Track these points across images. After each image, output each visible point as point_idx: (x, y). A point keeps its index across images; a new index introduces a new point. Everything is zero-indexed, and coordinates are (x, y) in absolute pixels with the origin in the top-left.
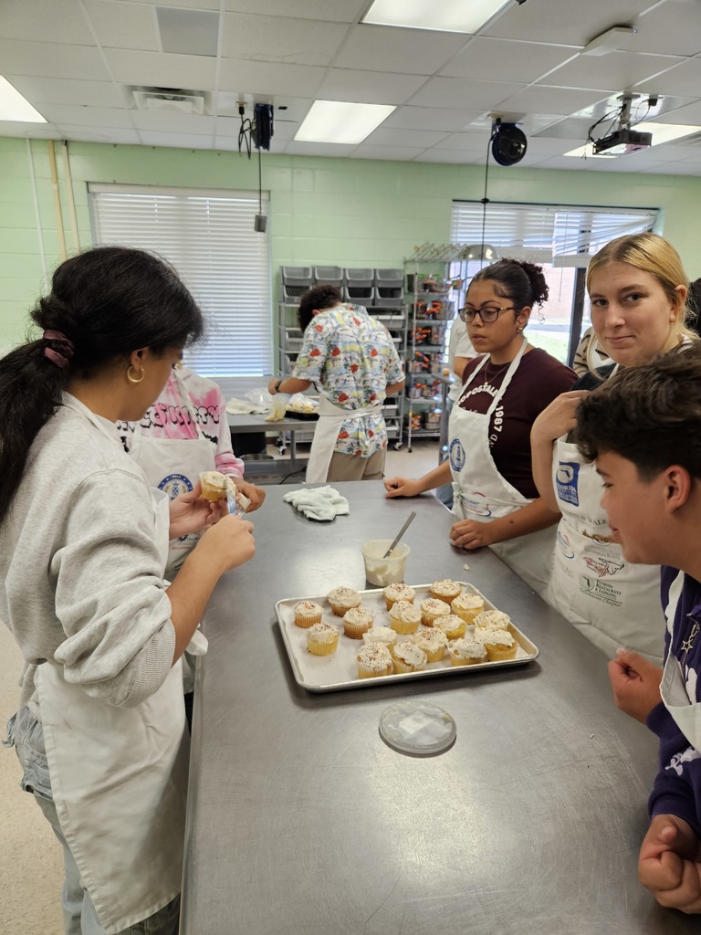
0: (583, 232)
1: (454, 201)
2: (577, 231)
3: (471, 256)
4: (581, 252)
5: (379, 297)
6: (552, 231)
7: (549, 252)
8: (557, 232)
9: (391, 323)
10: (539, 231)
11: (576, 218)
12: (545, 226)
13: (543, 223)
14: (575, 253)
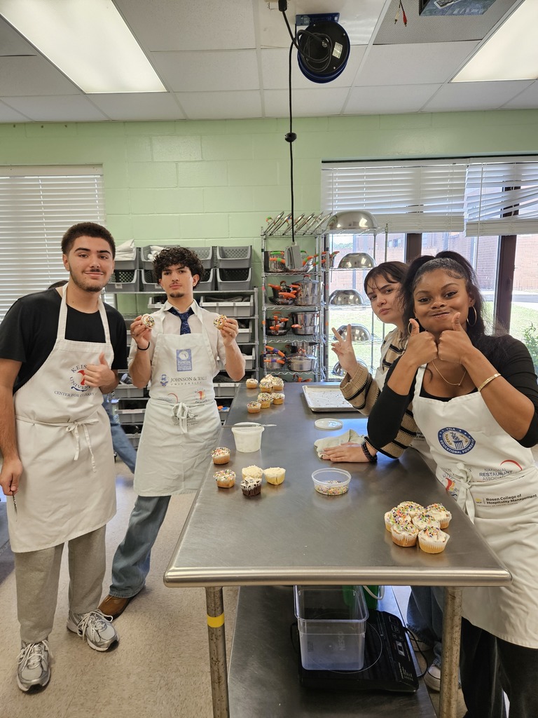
0: (508, 189)
1: (323, 162)
2: (500, 189)
3: (339, 226)
4: (505, 215)
5: (219, 280)
6: (463, 191)
7: (460, 218)
8: (468, 192)
9: (235, 309)
10: (444, 192)
11: (497, 172)
12: (451, 185)
13: (449, 182)
14: (499, 216)
